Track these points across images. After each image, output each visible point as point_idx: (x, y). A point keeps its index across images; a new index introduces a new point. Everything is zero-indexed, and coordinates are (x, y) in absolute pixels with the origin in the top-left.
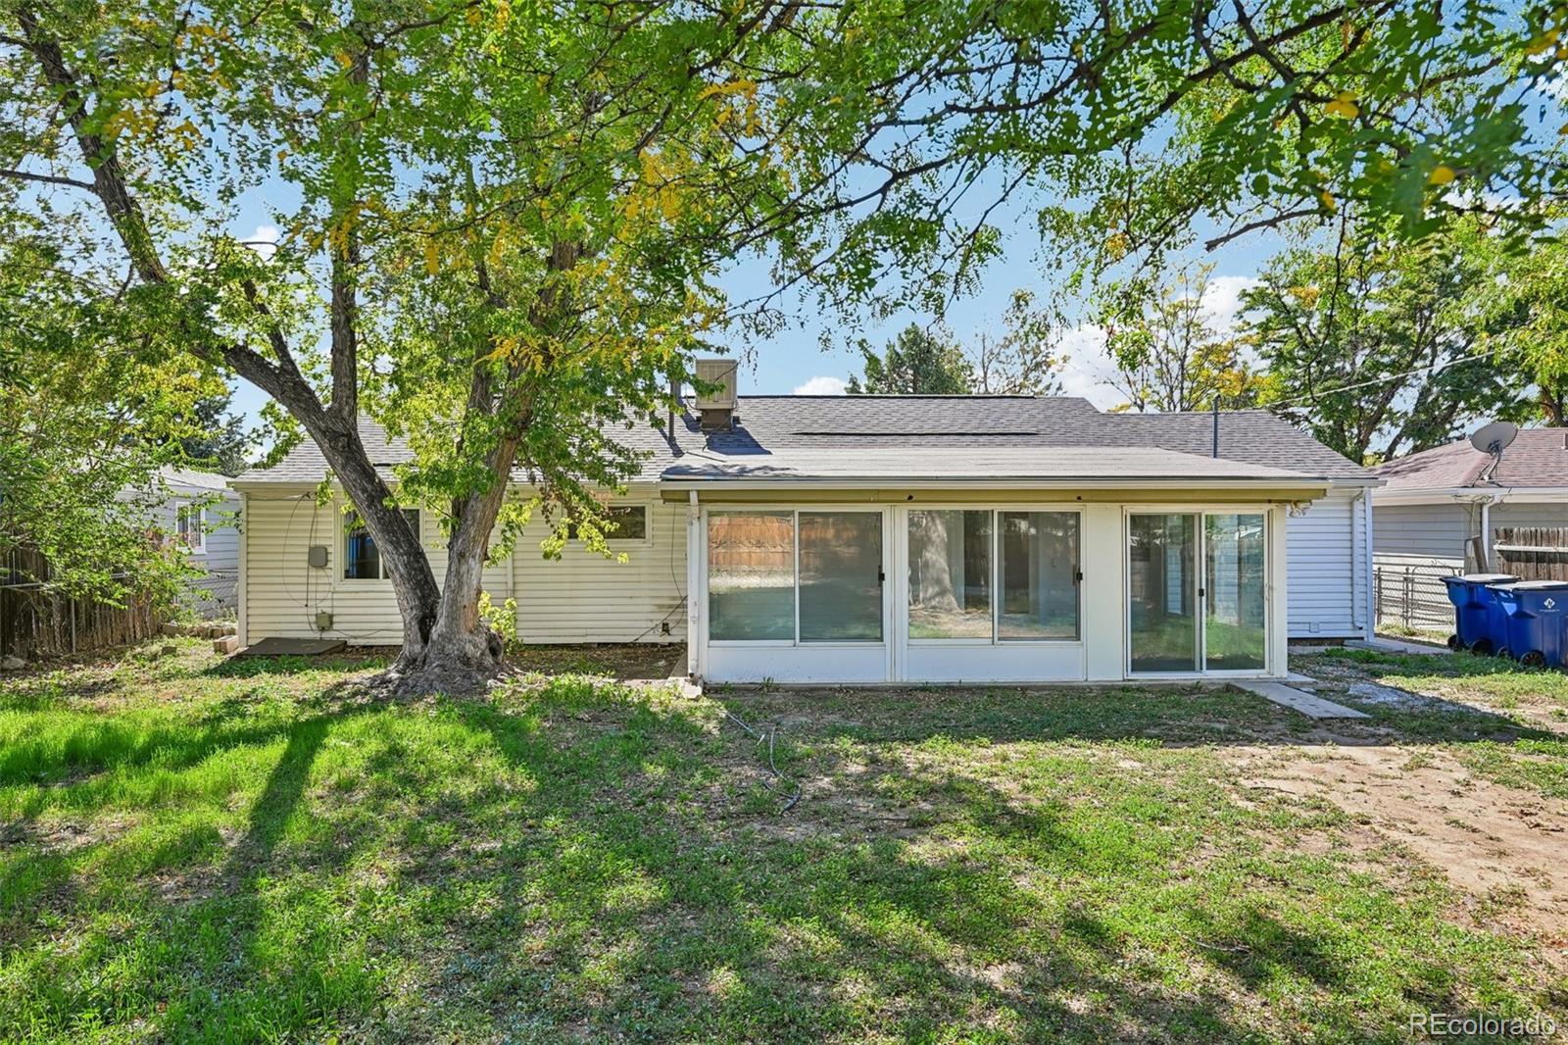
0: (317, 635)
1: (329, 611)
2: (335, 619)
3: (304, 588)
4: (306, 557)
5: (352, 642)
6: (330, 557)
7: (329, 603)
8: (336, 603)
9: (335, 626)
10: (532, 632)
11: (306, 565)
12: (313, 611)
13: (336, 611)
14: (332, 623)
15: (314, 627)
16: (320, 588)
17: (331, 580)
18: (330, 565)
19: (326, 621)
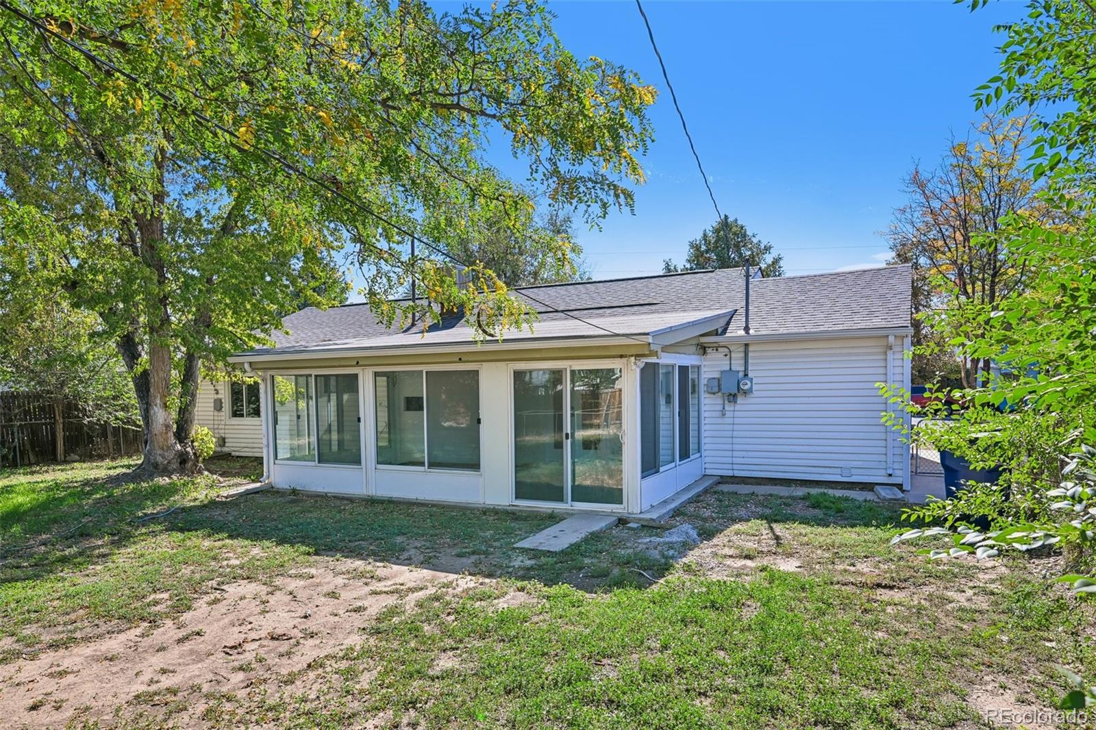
0: (219, 449)
1: (223, 435)
2: (226, 440)
3: (212, 422)
4: (212, 405)
5: (233, 454)
6: (223, 405)
7: (223, 431)
8: (226, 431)
9: (227, 444)
11: (212, 409)
12: (217, 435)
13: (226, 436)
14: (225, 442)
15: (218, 445)
16: (219, 422)
17: (223, 418)
18: (223, 409)
19: (220, 441)
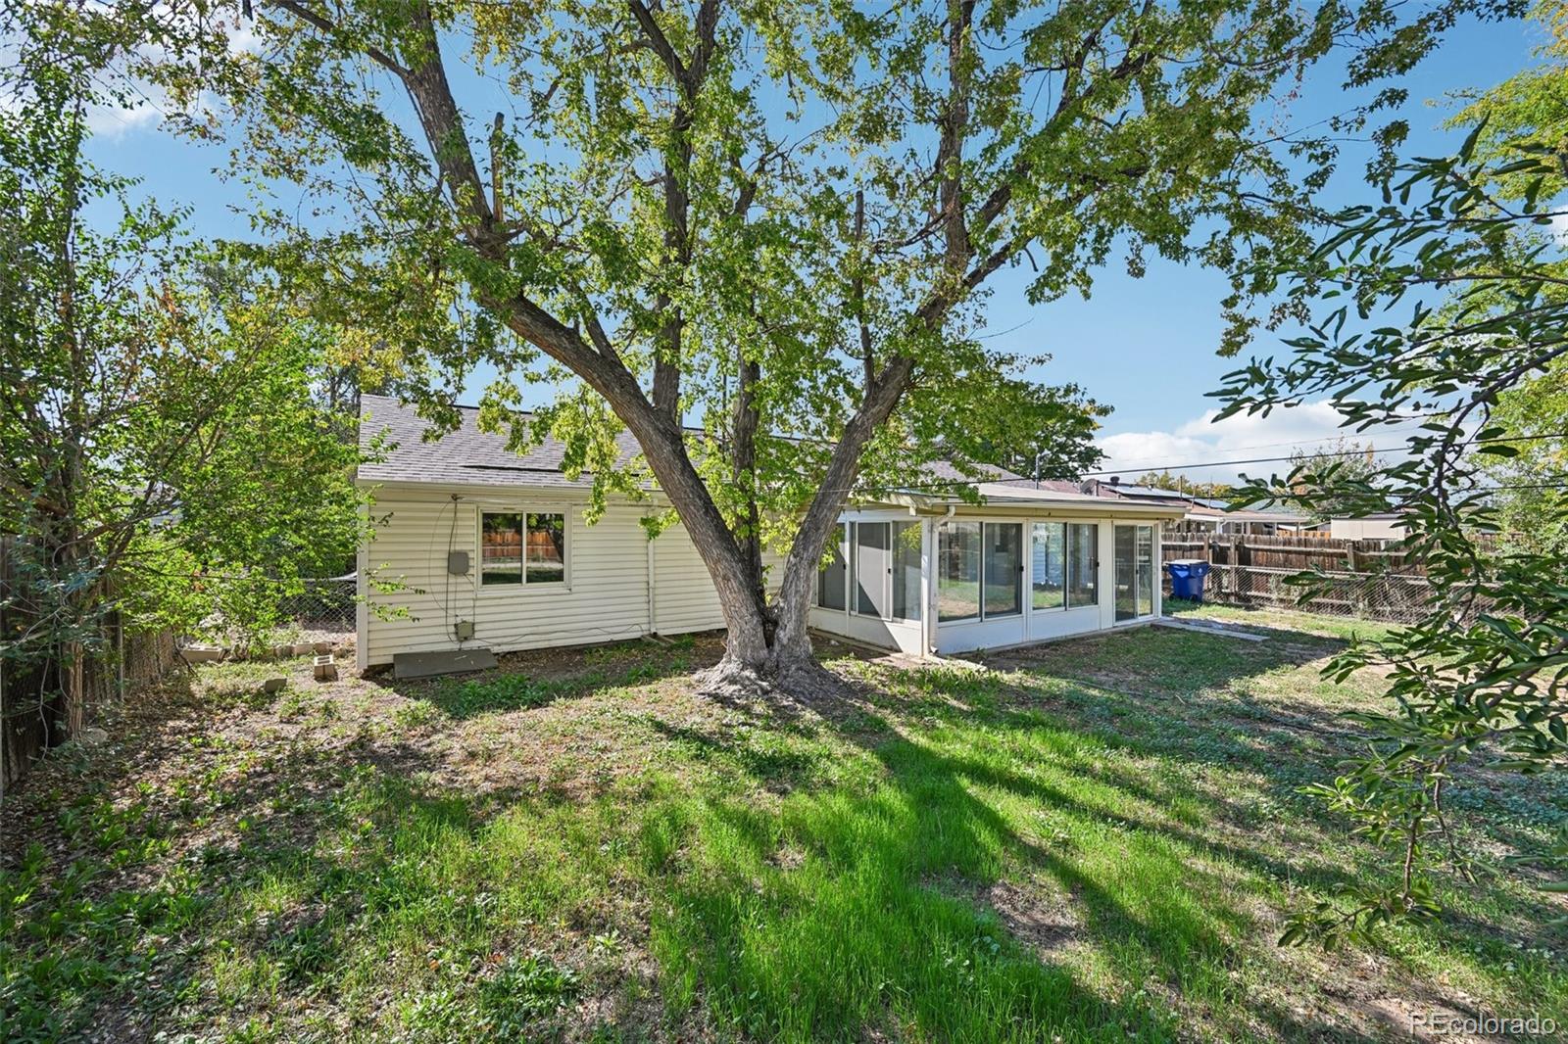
0: (455, 646)
1: (470, 619)
2: (477, 627)
3: (444, 597)
4: (445, 564)
5: (495, 650)
6: (471, 563)
7: (470, 611)
8: (478, 611)
9: (477, 635)
10: (669, 624)
11: (445, 572)
12: (452, 621)
13: (478, 619)
14: (474, 631)
15: (453, 637)
16: (459, 596)
17: (469, 587)
18: (468, 571)
19: (465, 631)
